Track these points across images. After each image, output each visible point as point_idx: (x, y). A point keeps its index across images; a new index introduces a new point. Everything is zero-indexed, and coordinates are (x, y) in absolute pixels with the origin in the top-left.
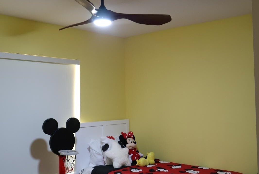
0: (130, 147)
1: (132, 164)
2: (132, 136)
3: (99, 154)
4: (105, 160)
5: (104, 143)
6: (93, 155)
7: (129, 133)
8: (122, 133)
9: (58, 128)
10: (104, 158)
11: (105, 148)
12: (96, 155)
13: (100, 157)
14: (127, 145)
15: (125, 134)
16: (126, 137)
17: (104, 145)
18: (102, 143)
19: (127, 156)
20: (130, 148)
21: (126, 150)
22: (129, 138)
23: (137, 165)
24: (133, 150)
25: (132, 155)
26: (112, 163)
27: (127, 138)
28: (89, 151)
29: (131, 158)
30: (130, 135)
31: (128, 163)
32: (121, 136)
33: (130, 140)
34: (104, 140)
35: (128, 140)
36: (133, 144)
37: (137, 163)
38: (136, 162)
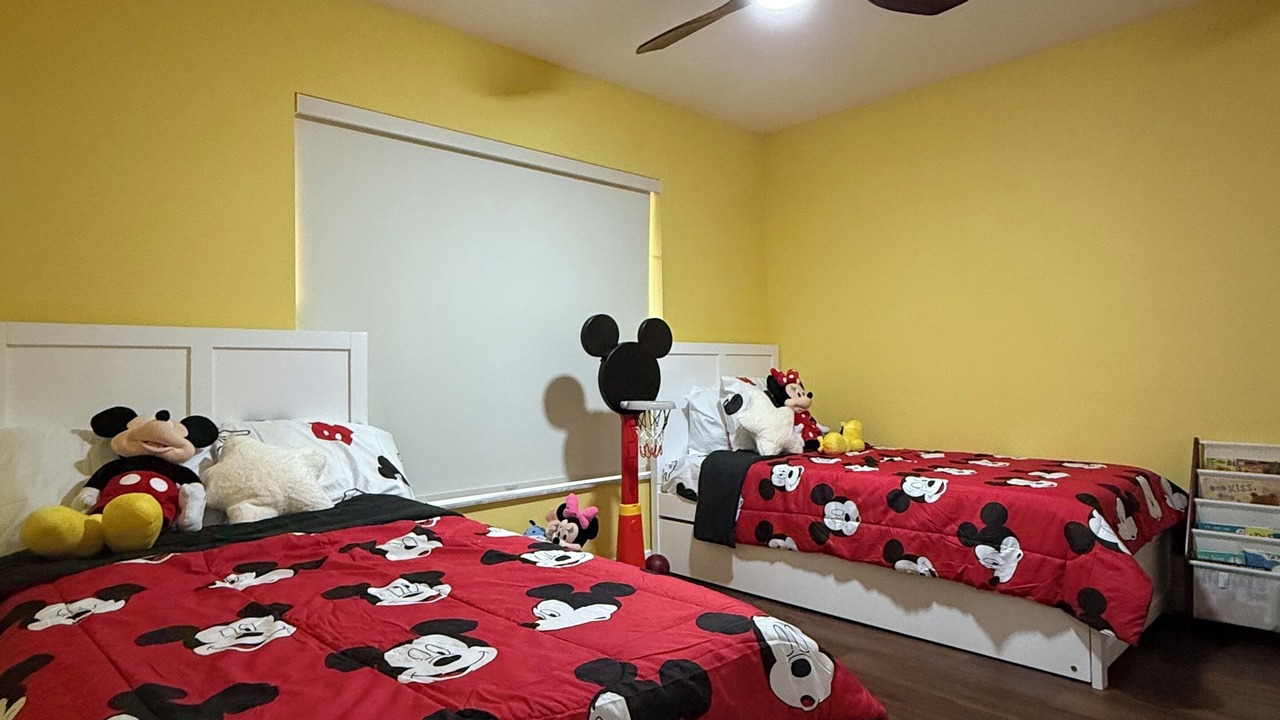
0: (796, 406)
1: (804, 448)
2: (798, 381)
3: (715, 423)
4: (732, 438)
5: (731, 393)
6: (698, 426)
7: (790, 372)
8: (773, 371)
9: (620, 342)
10: (728, 434)
11: (734, 405)
12: (706, 424)
13: (718, 432)
14: (787, 402)
15: (781, 375)
16: (785, 380)
17: (730, 397)
18: (723, 393)
19: (792, 429)
20: (797, 409)
21: (786, 413)
22: (793, 385)
23: (820, 449)
24: (803, 416)
25: (801, 426)
26: (755, 445)
27: (788, 383)
28: (687, 416)
29: (800, 435)
30: (792, 376)
31: (796, 446)
32: (769, 377)
33: (794, 389)
34: (729, 384)
35: (788, 389)
36: (804, 400)
37: (821, 444)
38: (817, 444)
